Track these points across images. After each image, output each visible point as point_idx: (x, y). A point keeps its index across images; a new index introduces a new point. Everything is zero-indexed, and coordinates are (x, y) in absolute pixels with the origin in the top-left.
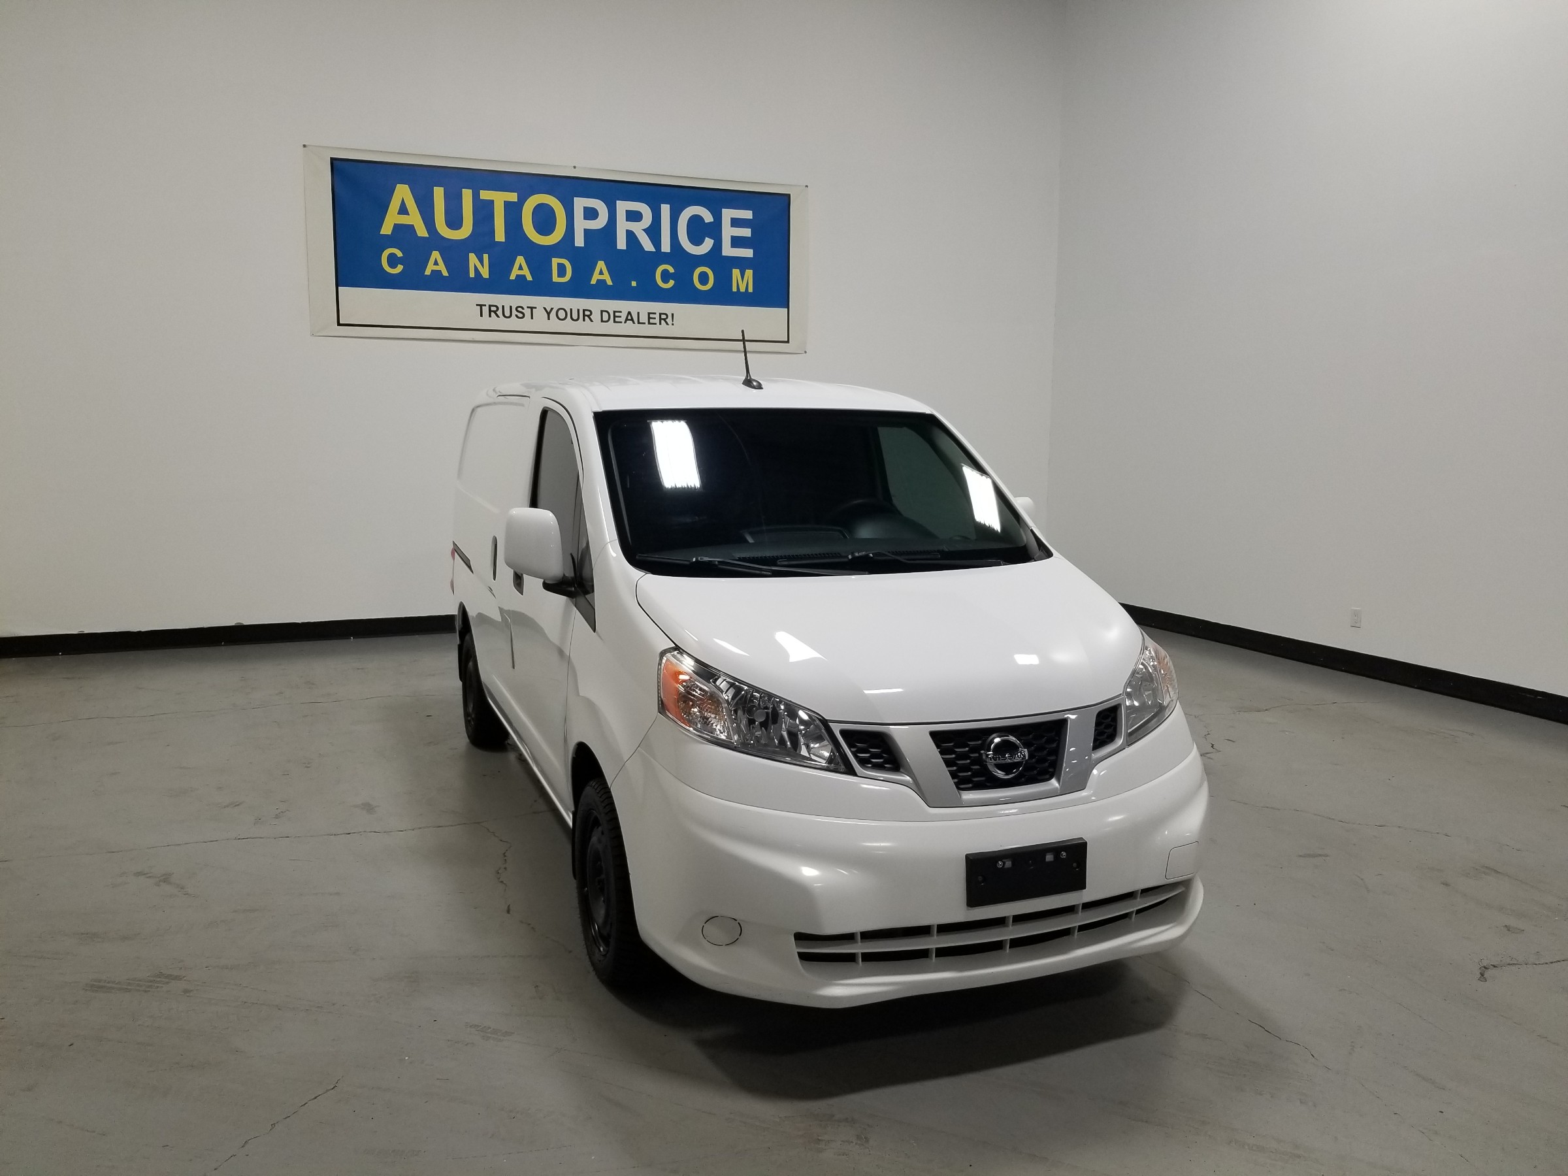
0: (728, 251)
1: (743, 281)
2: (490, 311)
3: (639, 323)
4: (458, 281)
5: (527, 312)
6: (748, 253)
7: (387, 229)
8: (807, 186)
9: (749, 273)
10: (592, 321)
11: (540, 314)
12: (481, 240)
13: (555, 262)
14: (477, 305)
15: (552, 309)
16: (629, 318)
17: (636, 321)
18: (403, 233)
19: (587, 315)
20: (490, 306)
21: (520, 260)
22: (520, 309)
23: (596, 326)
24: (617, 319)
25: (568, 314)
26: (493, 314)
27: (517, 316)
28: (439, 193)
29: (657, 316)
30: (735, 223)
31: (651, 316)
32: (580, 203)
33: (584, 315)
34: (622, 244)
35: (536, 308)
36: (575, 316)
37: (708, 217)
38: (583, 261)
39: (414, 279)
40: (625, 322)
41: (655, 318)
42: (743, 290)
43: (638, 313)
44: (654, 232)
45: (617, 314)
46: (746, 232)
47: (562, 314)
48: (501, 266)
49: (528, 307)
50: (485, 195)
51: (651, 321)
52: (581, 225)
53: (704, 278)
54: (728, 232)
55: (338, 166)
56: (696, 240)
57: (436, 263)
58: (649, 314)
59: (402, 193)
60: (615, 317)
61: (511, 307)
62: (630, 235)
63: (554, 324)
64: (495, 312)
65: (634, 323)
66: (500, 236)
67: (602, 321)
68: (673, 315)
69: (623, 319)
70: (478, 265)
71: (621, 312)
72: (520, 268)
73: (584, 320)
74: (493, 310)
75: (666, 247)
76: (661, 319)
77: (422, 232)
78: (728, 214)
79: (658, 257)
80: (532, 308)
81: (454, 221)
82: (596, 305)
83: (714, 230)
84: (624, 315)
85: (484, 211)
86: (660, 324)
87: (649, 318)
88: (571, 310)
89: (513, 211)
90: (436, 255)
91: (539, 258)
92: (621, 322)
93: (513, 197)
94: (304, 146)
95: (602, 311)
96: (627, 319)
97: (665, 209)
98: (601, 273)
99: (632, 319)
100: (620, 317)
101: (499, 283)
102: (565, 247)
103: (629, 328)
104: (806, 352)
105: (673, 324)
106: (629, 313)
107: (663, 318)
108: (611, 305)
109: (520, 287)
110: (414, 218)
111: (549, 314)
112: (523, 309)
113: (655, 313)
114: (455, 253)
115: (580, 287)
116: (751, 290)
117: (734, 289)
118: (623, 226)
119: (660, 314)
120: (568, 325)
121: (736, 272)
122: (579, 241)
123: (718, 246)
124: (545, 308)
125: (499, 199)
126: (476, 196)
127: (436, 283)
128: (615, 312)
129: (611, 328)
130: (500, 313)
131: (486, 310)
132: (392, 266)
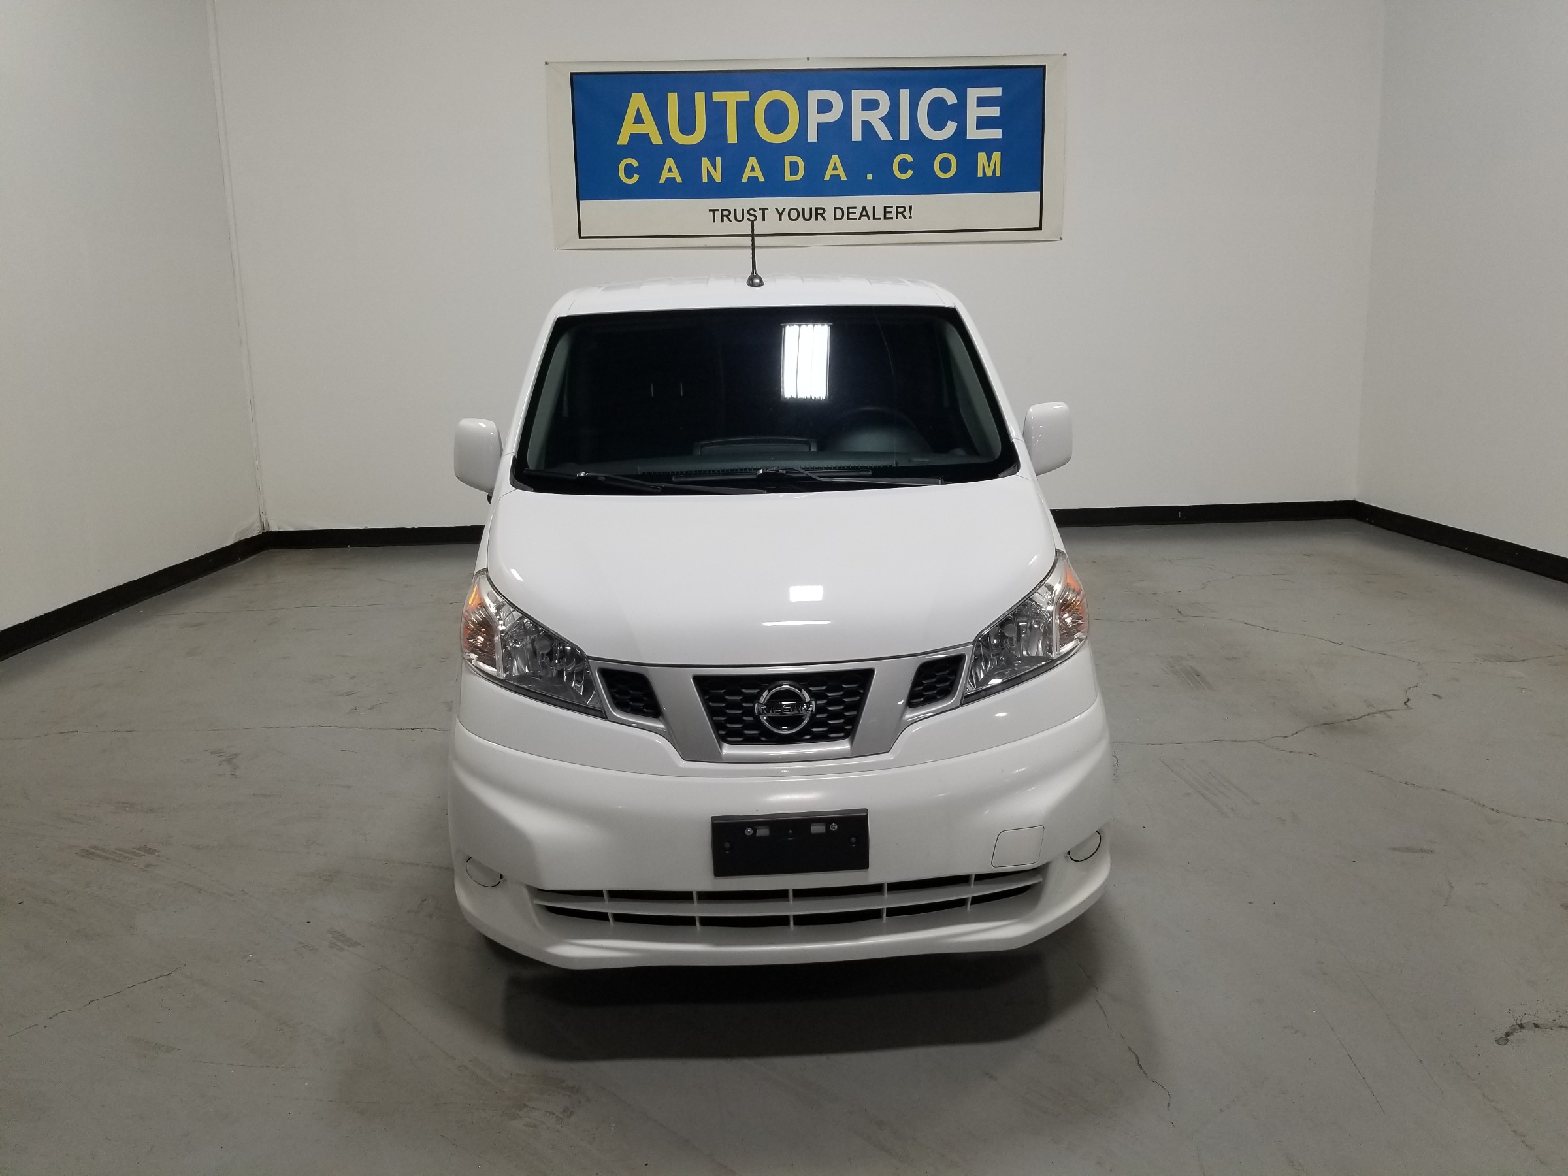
0: (973, 133)
1: (989, 165)
2: (723, 216)
3: (874, 218)
4: (692, 187)
5: (759, 214)
6: (997, 134)
7: (623, 140)
8: (1065, 54)
9: (997, 156)
10: (824, 219)
11: (772, 215)
12: (714, 143)
13: (788, 160)
14: (710, 210)
15: (784, 209)
16: (864, 213)
17: (871, 215)
18: (640, 140)
19: (819, 213)
20: (722, 210)
21: (753, 161)
22: (752, 212)
23: (829, 225)
24: (851, 216)
25: (801, 214)
26: (725, 218)
27: (748, 219)
28: (672, 99)
29: (894, 210)
30: (982, 102)
31: (888, 210)
32: (814, 96)
33: (817, 214)
34: (857, 135)
35: (768, 209)
36: (807, 216)
37: (951, 98)
38: (816, 157)
39: (650, 188)
40: (860, 219)
41: (891, 212)
42: (989, 174)
43: (874, 208)
44: (891, 120)
45: (851, 210)
46: (994, 112)
47: (794, 214)
48: (733, 169)
49: (760, 210)
50: (717, 96)
51: (888, 215)
52: (815, 118)
53: (946, 164)
54: (973, 112)
55: (576, 79)
56: (937, 124)
57: (670, 171)
58: (885, 208)
59: (638, 101)
60: (849, 213)
61: (743, 210)
62: (866, 125)
63: (787, 226)
64: (727, 216)
65: (869, 218)
66: (732, 137)
67: (836, 219)
68: (911, 207)
69: (857, 215)
70: (712, 170)
71: (855, 208)
72: (753, 169)
73: (817, 219)
74: (726, 215)
75: (904, 135)
76: (897, 213)
77: (657, 140)
78: (973, 93)
79: (897, 146)
80: (764, 210)
81: (687, 126)
82: (828, 202)
83: (958, 111)
84: (858, 211)
85: (716, 113)
86: (897, 218)
87: (885, 212)
88: (803, 209)
89: (746, 111)
90: (670, 162)
91: (771, 157)
92: (856, 219)
93: (745, 96)
94: (546, 63)
95: (835, 209)
96: (861, 215)
97: (904, 94)
98: (835, 168)
99: (867, 215)
100: (855, 213)
101: (732, 186)
102: (799, 144)
103: (865, 224)
104: (1061, 239)
105: (911, 218)
106: (864, 208)
107: (901, 211)
108: (845, 201)
109: (754, 189)
110: (649, 127)
111: (780, 215)
112: (755, 211)
113: (892, 207)
114: (688, 158)
115: (813, 185)
116: (998, 174)
117: (980, 175)
118: (858, 116)
119: (897, 207)
120: (801, 226)
121: (982, 156)
122: (813, 137)
123: (962, 130)
124: (777, 209)
125: (731, 99)
126: (708, 98)
127: (671, 191)
128: (848, 208)
129: (845, 225)
130: (732, 217)
131: (718, 215)
132: (629, 176)
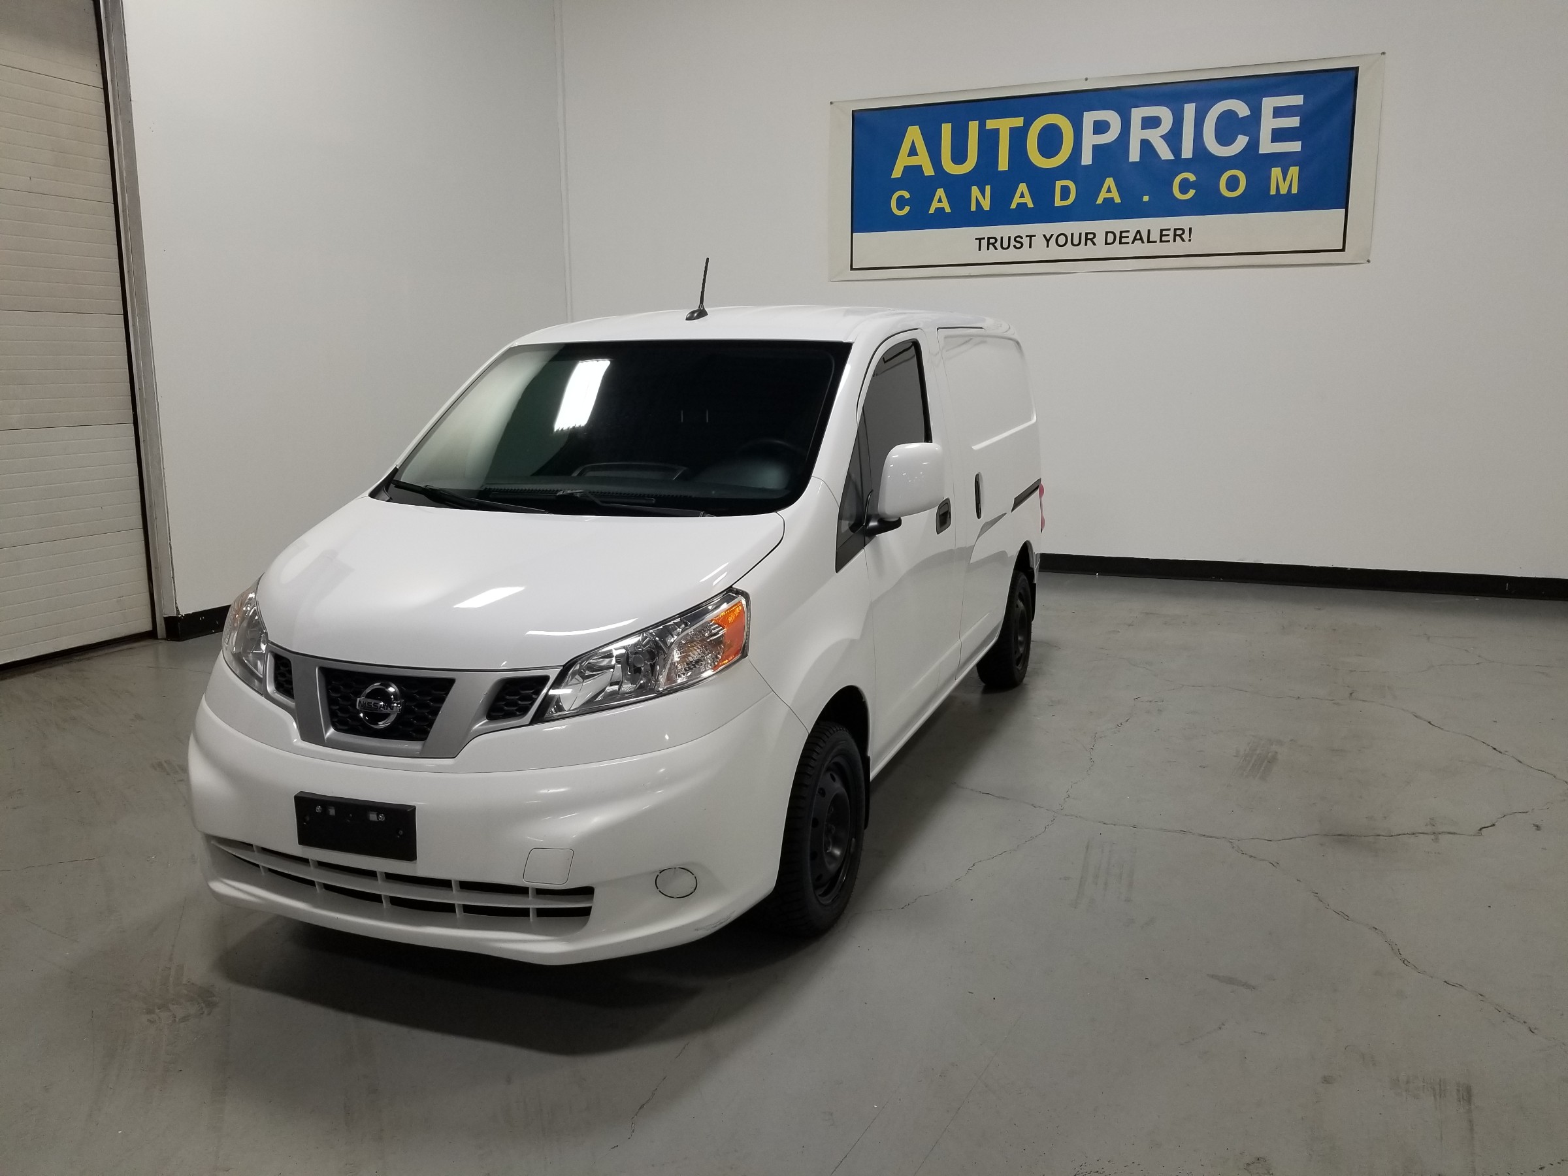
0: (1266, 146)
1: (1285, 181)
2: (989, 244)
3: (1149, 241)
4: (961, 216)
5: (1026, 241)
6: (1295, 146)
7: (897, 173)
8: (1384, 53)
9: (1294, 171)
10: (1094, 244)
11: (1039, 241)
12: (985, 172)
13: (1059, 184)
14: (976, 239)
15: (1052, 235)
16: (1138, 237)
17: (1145, 239)
18: (913, 172)
19: (1090, 238)
20: (989, 239)
21: (1023, 187)
22: (1018, 239)
23: (1100, 250)
24: (1124, 240)
25: (1069, 240)
26: (991, 246)
27: (1015, 246)
28: (947, 129)
29: (1171, 233)
30: (1278, 112)
31: (1164, 233)
32: (1089, 118)
33: (1087, 239)
34: (1134, 155)
35: (1035, 236)
36: (1076, 241)
37: (1242, 109)
38: (1089, 180)
39: (921, 219)
40: (1133, 243)
41: (1168, 235)
42: (1283, 191)
43: (1149, 231)
44: (1174, 138)
45: (1124, 234)
46: (1294, 122)
47: (1062, 240)
48: (1002, 196)
49: (1027, 236)
50: (991, 124)
51: (1164, 238)
52: (1090, 140)
53: (1233, 184)
54: (1268, 124)
55: (859, 118)
56: (1224, 138)
57: (940, 201)
58: (1162, 230)
59: (914, 134)
60: (1121, 237)
61: (1009, 238)
62: (1146, 145)
63: (1054, 252)
64: (993, 244)
65: (1143, 242)
66: (1003, 164)
67: (1106, 243)
68: (1190, 229)
69: (1130, 240)
70: (981, 198)
71: (1128, 231)
72: (1023, 195)
73: (1086, 244)
74: (992, 242)
75: (1187, 152)
76: (1175, 235)
77: (929, 171)
78: (1269, 104)
79: (1179, 164)
80: (1031, 237)
81: (959, 156)
82: (1100, 227)
83: (1251, 124)
84: (1132, 235)
85: (989, 140)
86: (1175, 241)
87: (1162, 235)
88: (1072, 234)
89: (1019, 137)
90: (940, 192)
91: (1042, 182)
92: (1128, 243)
93: (1019, 122)
94: (831, 103)
95: (1107, 233)
96: (1135, 239)
97: (1190, 110)
98: (1109, 190)
99: (1141, 239)
100: (1128, 237)
101: (1000, 214)
102: (1071, 168)
103: (1139, 248)
104: (1369, 261)
105: (1190, 240)
106: (1138, 232)
107: (1179, 234)
108: (1117, 225)
109: (1023, 216)
110: (923, 160)
111: (1048, 241)
112: (1022, 238)
113: (1169, 230)
114: (958, 188)
115: (1086, 209)
116: (1294, 190)
117: (1273, 192)
118: (1137, 134)
119: (1175, 230)
120: (1069, 252)
121: (1276, 172)
122: (1087, 159)
123: (1254, 144)
124: (1044, 236)
125: (1004, 126)
126: (982, 126)
127: (941, 221)
128: (1121, 232)
129: (1117, 250)
130: (998, 245)
131: (984, 243)
132: (900, 208)
